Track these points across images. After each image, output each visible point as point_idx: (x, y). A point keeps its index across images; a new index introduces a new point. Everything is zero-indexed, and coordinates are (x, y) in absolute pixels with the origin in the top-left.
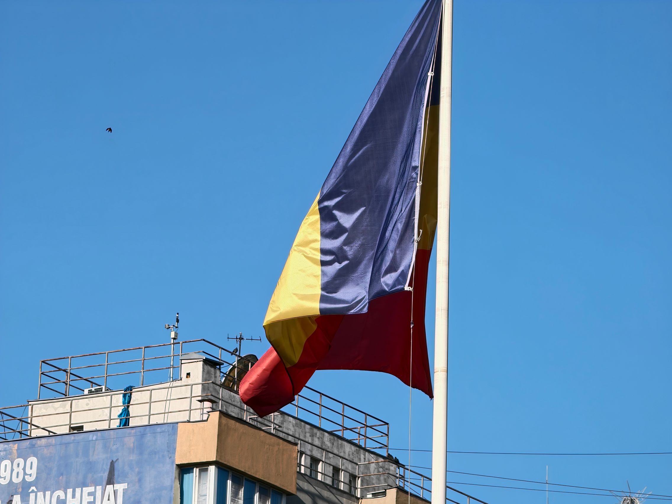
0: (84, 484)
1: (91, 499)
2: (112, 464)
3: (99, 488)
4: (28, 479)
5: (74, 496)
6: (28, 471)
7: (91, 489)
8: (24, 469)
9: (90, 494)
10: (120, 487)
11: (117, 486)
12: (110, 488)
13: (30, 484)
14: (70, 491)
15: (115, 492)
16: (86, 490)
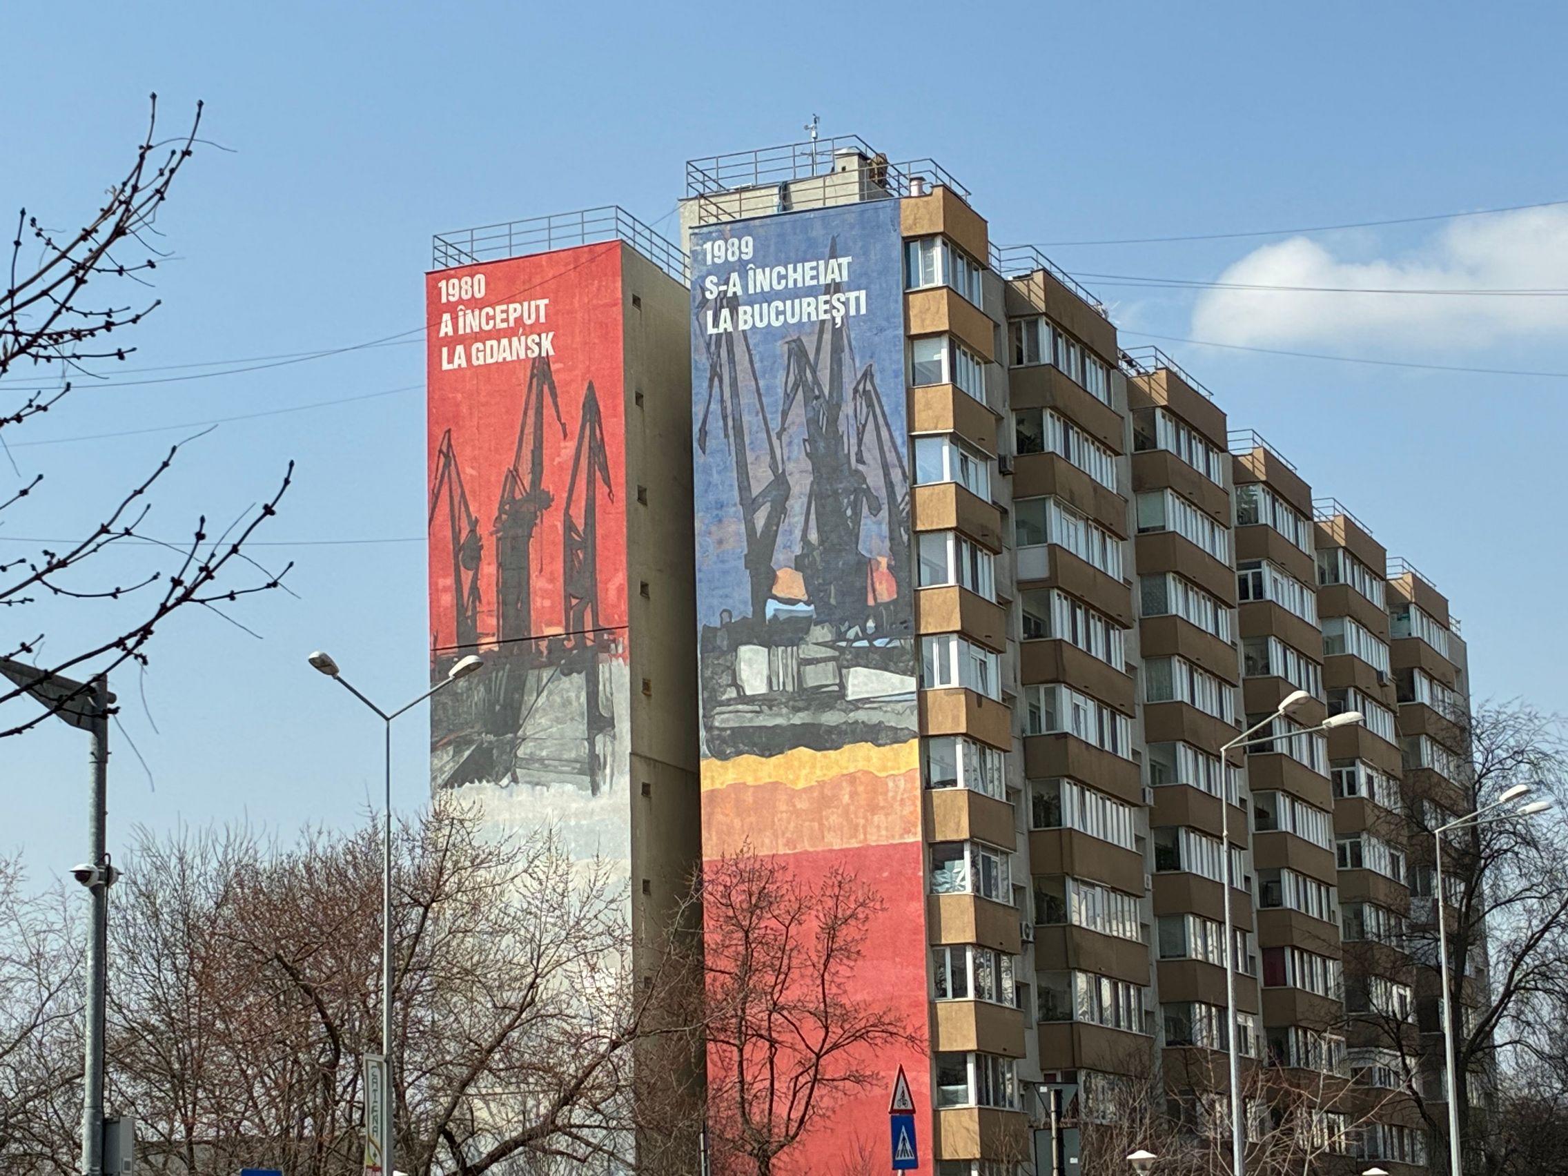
0: (804, 261)
1: (814, 273)
2: (834, 239)
3: (822, 263)
4: (744, 257)
5: (795, 270)
6: (744, 249)
7: (814, 264)
8: (739, 248)
9: (812, 268)
10: (845, 261)
11: (840, 260)
12: (832, 261)
13: (748, 262)
14: (790, 267)
15: (840, 266)
16: (808, 265)
